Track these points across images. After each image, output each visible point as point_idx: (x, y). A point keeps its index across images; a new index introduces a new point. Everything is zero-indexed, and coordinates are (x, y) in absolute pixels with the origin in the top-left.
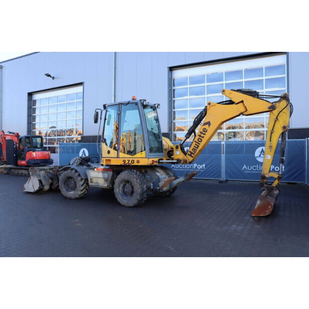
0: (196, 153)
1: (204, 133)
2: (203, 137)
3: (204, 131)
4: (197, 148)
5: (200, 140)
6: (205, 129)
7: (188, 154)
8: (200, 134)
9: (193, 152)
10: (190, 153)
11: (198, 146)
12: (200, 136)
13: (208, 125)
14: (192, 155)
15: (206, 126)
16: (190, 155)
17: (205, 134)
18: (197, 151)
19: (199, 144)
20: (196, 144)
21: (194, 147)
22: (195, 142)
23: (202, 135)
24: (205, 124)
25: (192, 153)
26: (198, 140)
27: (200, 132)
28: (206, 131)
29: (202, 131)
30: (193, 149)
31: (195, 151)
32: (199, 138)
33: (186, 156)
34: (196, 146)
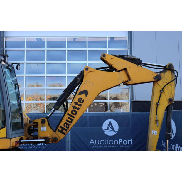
0: (70, 129)
1: (79, 103)
2: (78, 109)
3: (80, 102)
4: (71, 122)
5: (74, 112)
6: (81, 99)
7: (59, 131)
8: (74, 105)
9: (65, 127)
10: (61, 129)
11: (72, 120)
12: (74, 107)
13: (84, 95)
14: (64, 131)
15: (83, 96)
16: (61, 132)
17: (80, 105)
18: (71, 127)
19: (74, 117)
20: (69, 118)
21: (67, 120)
22: (68, 114)
23: (77, 106)
24: (81, 93)
25: (63, 129)
26: (72, 112)
27: (75, 103)
28: (82, 101)
29: (78, 102)
30: (65, 123)
31: (68, 126)
32: (74, 109)
33: (55, 132)
34: (70, 120)
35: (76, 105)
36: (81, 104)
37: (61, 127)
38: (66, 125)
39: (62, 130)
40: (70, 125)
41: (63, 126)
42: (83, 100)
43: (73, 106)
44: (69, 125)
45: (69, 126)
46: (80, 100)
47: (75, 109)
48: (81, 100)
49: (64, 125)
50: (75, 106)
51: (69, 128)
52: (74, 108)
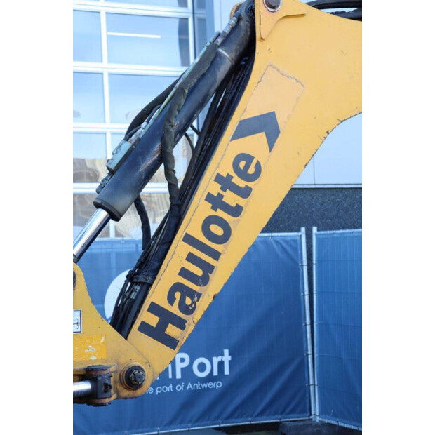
0: (198, 315)
1: (242, 183)
2: (236, 211)
3: (243, 174)
4: (204, 281)
5: (216, 230)
6: (249, 158)
7: (145, 328)
8: (215, 189)
9: (175, 309)
10: (153, 320)
11: (208, 269)
12: (215, 202)
13: (261, 138)
14: (172, 330)
15: (255, 144)
16: (157, 333)
17: (245, 193)
18: (203, 305)
19: (216, 255)
20: (191, 258)
21: (184, 273)
22: (189, 239)
23: (231, 198)
24: (246, 129)
25: (166, 317)
26: (206, 230)
27: (219, 179)
28: (251, 171)
29: (232, 173)
30: (177, 287)
31: (188, 301)
32: (213, 213)
33: (126, 339)
34: (198, 272)
35: (224, 189)
36: (250, 184)
37: (154, 309)
38: (178, 295)
39: (162, 325)
40: (199, 295)
41: (166, 305)
42: (258, 167)
43: (210, 198)
44: (192, 298)
45: (193, 303)
46: (242, 164)
47: (220, 213)
48: (247, 167)
49: (171, 299)
50: (220, 196)
51: (194, 309)
52: (214, 208)
